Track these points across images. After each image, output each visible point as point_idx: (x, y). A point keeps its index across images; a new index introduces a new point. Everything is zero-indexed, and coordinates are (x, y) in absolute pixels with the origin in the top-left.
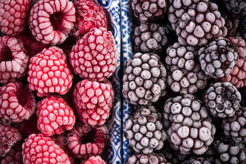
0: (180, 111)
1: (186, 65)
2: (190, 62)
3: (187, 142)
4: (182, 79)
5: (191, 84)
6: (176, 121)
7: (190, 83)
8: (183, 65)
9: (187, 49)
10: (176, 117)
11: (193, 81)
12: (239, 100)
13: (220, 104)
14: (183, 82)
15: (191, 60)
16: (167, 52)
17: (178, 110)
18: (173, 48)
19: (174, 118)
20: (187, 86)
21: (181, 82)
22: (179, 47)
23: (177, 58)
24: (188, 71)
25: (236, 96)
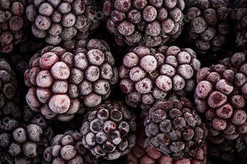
0: (93, 62)
1: (163, 77)
2: (169, 83)
3: (45, 77)
4: (143, 69)
5: (134, 83)
6: (77, 57)
7: (136, 82)
8: (165, 72)
9: (190, 79)
10: (83, 58)
11: (140, 87)
12: (107, 155)
13: (102, 126)
14: (138, 71)
15: (171, 86)
16: (186, 49)
17: (95, 60)
18: (192, 58)
19: (81, 54)
20: (131, 76)
21: (138, 69)
22: (192, 67)
23: (175, 64)
24: (155, 80)
25: (113, 152)
